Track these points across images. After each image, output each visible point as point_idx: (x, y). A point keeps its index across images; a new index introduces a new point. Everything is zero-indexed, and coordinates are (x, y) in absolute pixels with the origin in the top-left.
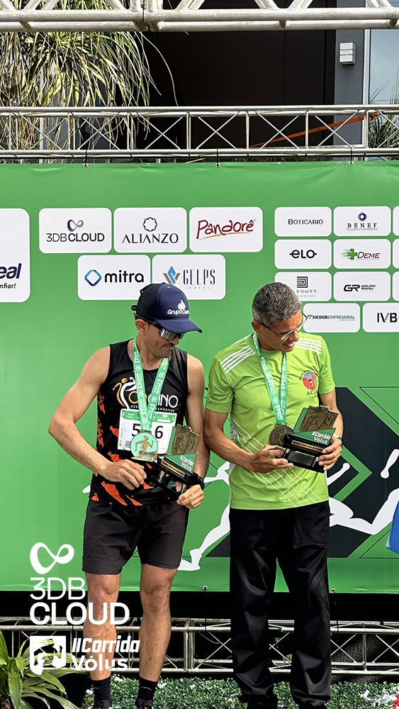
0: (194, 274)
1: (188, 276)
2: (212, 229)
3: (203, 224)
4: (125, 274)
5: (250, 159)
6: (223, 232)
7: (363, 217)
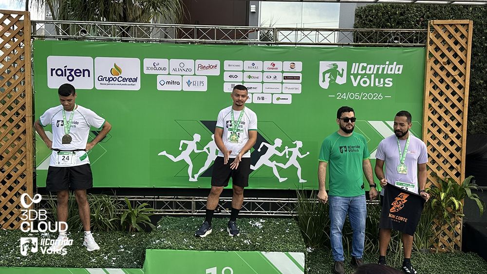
0: (197, 82)
1: (194, 83)
2: (203, 67)
3: (200, 66)
4: (173, 82)
5: (216, 43)
6: (207, 68)
7: (253, 64)
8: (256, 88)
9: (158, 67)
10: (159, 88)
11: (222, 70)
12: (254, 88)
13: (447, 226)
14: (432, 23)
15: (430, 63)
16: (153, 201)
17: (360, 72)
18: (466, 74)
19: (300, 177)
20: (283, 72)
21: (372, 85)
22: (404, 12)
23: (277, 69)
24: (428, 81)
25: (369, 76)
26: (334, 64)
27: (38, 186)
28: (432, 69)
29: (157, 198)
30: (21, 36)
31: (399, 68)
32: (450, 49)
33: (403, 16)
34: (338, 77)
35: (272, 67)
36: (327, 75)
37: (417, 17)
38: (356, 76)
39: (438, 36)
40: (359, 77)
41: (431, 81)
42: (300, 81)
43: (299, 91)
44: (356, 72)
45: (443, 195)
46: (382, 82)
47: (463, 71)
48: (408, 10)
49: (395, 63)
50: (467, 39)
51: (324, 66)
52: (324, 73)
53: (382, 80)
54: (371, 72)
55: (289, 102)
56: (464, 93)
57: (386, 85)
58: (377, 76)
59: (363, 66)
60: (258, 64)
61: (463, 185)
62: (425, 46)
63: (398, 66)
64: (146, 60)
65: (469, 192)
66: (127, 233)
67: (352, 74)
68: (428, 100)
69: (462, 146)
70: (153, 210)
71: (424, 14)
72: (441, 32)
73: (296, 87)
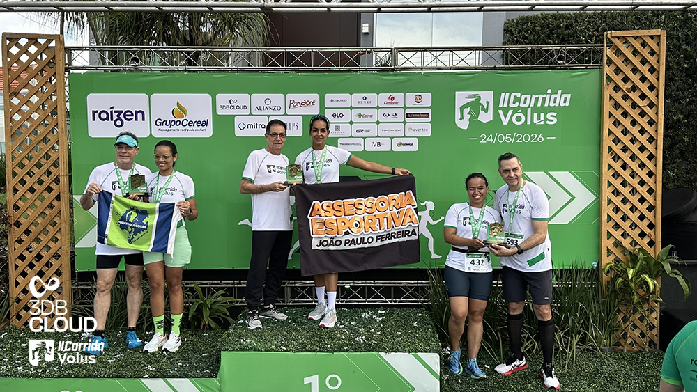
0: (288, 124)
4: (257, 125)
8: (369, 131)
9: (235, 105)
10: (238, 133)
11: (323, 107)
12: (366, 131)
13: (638, 316)
14: (609, 36)
15: (609, 91)
16: (232, 287)
17: (511, 105)
18: (658, 104)
19: (432, 251)
20: (405, 108)
21: (529, 123)
22: (571, 25)
23: (397, 103)
24: (606, 115)
25: (524, 111)
26: (475, 96)
27: (77, 269)
28: (611, 98)
29: (238, 284)
30: (52, 68)
31: (566, 98)
32: (635, 70)
33: (570, 29)
34: (481, 112)
35: (390, 101)
36: (467, 110)
37: (589, 31)
38: (506, 111)
39: (618, 53)
40: (511, 112)
41: (611, 115)
42: (429, 119)
43: (428, 134)
44: (505, 106)
45: (631, 273)
46: (542, 118)
47: (654, 100)
48: (576, 21)
49: (560, 91)
50: (659, 56)
51: (462, 98)
52: (462, 108)
53: (542, 115)
54: (527, 105)
55: (415, 148)
56: (656, 131)
57: (548, 122)
58: (536, 109)
59: (515, 96)
60: (372, 97)
61: (658, 257)
62: (601, 68)
63: (564, 96)
64: (219, 96)
65: (667, 267)
66: (198, 331)
67: (500, 109)
68: (607, 142)
69: (656, 203)
70: (232, 299)
71: (599, 27)
72: (622, 47)
73: (424, 128)
